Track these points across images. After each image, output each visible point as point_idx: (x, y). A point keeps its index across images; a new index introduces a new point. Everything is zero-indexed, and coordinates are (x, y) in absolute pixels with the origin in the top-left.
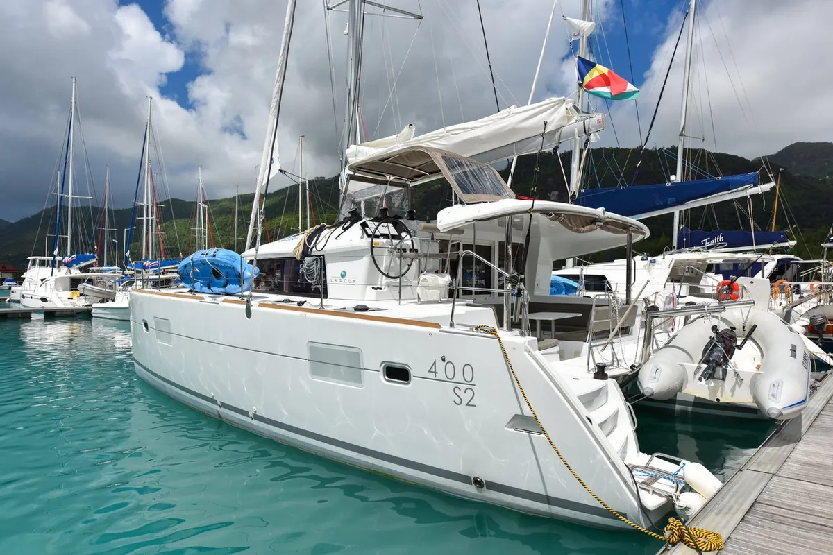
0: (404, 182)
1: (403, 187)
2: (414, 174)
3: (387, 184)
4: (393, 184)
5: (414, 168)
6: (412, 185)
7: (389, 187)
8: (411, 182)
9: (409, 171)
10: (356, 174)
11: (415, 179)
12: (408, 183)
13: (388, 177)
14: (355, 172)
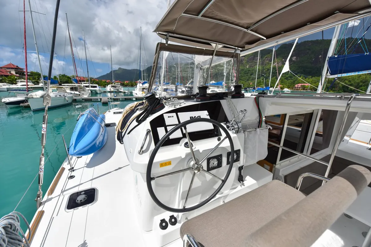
0: (233, 51)
1: (232, 57)
2: (246, 39)
3: (212, 55)
4: (220, 54)
5: (247, 28)
6: (243, 54)
7: (215, 58)
8: (241, 51)
9: (241, 34)
10: (169, 42)
11: (247, 46)
12: (238, 52)
13: (214, 45)
14: (167, 40)
